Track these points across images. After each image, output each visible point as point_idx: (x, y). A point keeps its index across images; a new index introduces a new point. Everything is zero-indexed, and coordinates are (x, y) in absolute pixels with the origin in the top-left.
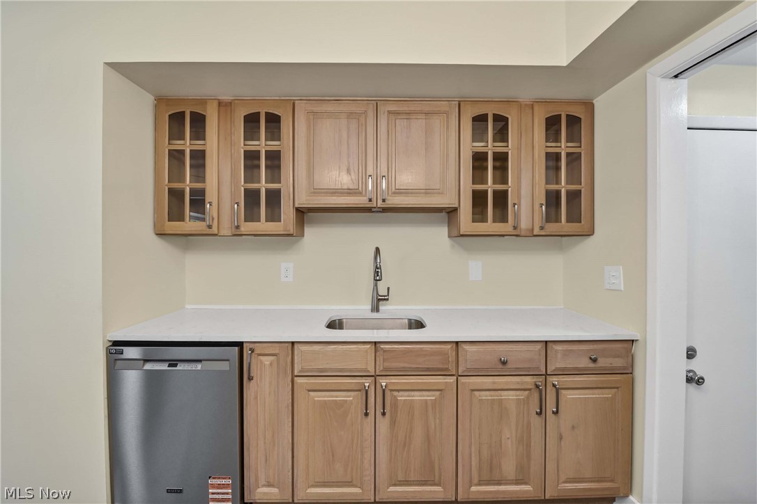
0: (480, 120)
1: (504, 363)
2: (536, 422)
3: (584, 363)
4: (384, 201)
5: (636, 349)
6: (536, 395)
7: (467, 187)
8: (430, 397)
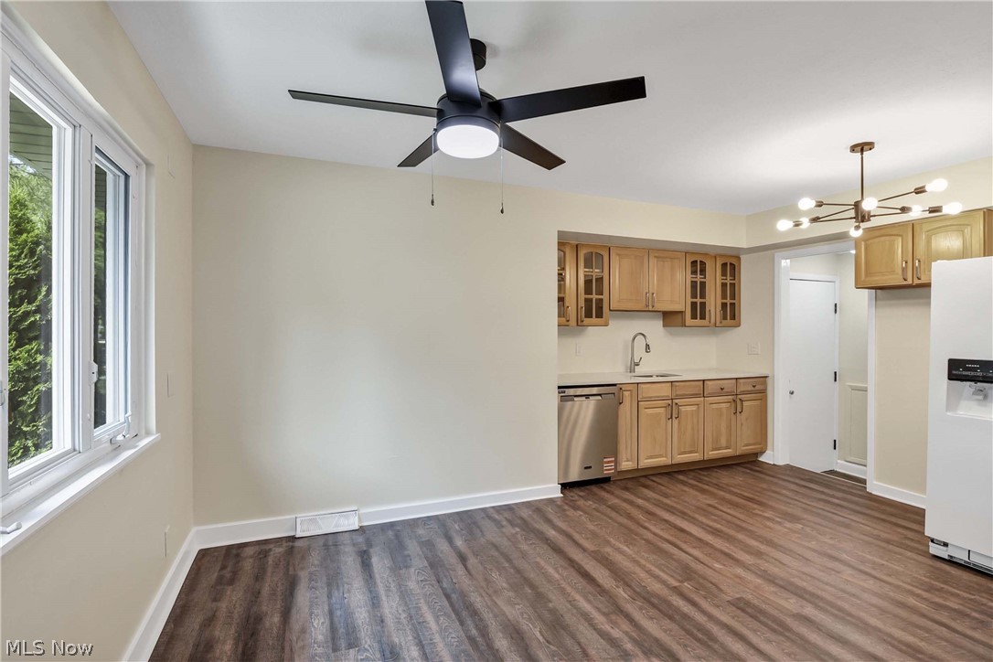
0: (694, 263)
1: (722, 389)
2: (733, 416)
3: (750, 388)
4: (653, 307)
5: (769, 380)
6: (733, 405)
7: (689, 300)
8: (694, 408)
